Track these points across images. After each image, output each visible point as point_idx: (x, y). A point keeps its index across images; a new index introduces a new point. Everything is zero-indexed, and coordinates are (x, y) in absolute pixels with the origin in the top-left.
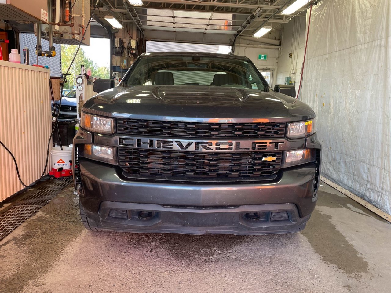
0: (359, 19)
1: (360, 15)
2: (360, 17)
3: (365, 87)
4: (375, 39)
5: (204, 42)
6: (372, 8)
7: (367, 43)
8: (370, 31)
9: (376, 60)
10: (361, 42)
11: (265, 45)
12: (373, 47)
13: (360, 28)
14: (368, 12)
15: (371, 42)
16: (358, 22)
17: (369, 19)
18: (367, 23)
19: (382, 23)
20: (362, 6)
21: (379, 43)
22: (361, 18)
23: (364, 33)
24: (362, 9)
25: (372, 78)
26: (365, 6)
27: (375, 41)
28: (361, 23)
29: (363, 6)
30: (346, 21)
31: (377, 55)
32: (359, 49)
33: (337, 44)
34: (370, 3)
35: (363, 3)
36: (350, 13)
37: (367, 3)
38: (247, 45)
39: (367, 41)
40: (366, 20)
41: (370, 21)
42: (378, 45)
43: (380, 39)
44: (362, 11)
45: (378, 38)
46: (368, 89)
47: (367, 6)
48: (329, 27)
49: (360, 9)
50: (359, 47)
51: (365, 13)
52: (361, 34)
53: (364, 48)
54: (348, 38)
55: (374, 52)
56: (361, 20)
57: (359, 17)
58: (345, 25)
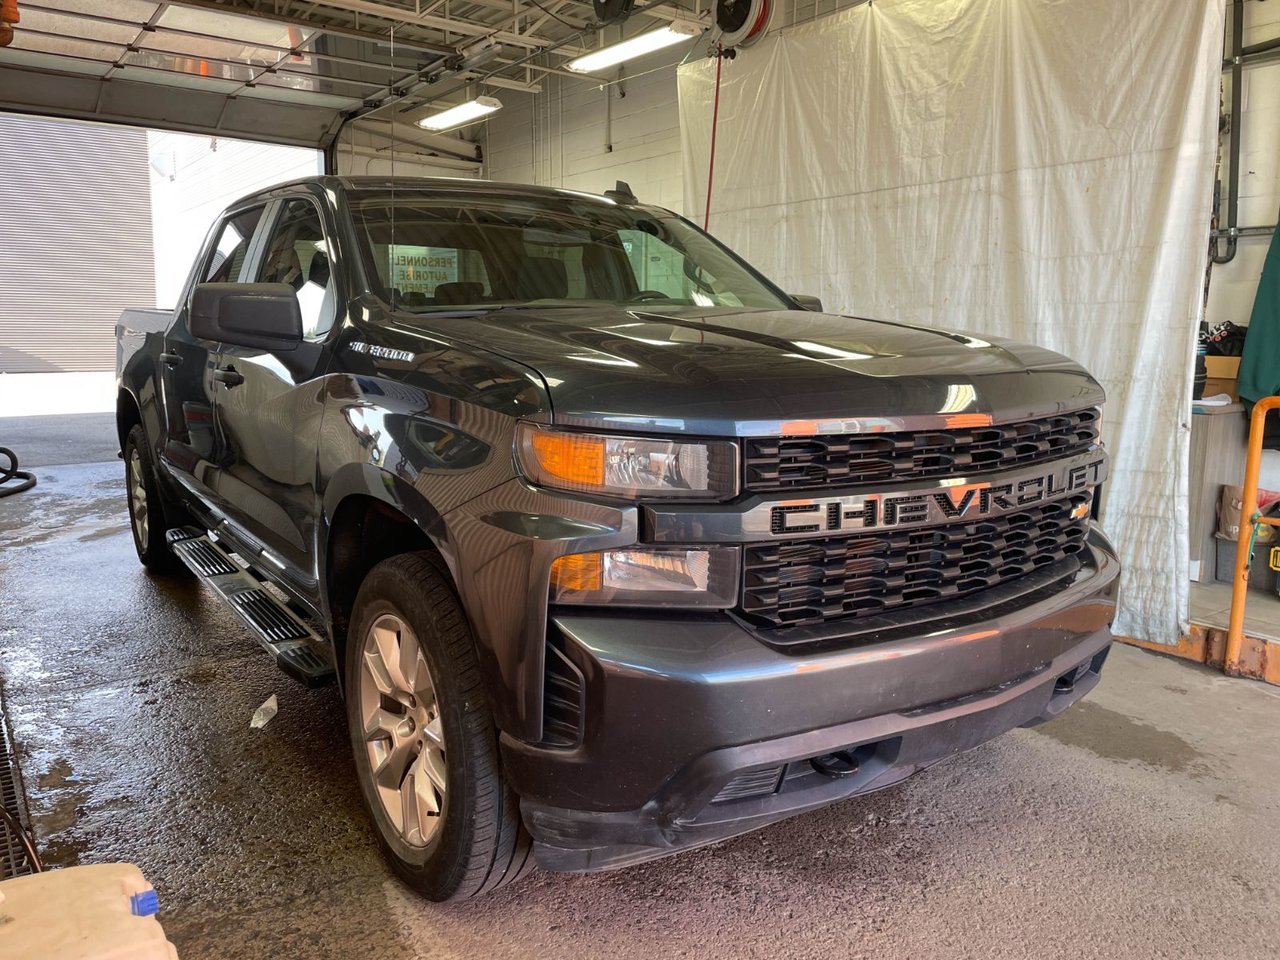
0: (902, 115)
1: (904, 106)
2: (905, 111)
3: (948, 297)
4: (968, 173)
5: (222, 129)
6: (945, 90)
7: (941, 182)
8: (945, 151)
9: (976, 227)
10: (918, 179)
11: (433, 155)
12: (963, 192)
13: (907, 140)
14: (932, 99)
15: (953, 180)
16: (900, 123)
17: (940, 117)
18: (932, 128)
19: (988, 132)
20: (909, 82)
21: (982, 185)
22: (909, 114)
23: (926, 155)
24: (910, 88)
25: (968, 274)
26: (919, 81)
27: (970, 177)
28: (910, 127)
29: (913, 82)
30: (851, 115)
31: (979, 215)
32: (911, 195)
33: (820, 178)
34: (937, 77)
35: (910, 72)
36: (865, 97)
37: (925, 74)
38: (377, 150)
39: (940, 176)
40: (926, 120)
41: (941, 123)
42: (979, 190)
43: (987, 175)
44: (911, 96)
45: (979, 171)
46: (959, 304)
47: (928, 83)
48: (783, 124)
49: (904, 88)
50: (913, 193)
51: (923, 101)
52: (914, 157)
53: (932, 194)
54: (862, 162)
55: (969, 206)
56: (911, 119)
57: (902, 112)
58: (849, 128)
